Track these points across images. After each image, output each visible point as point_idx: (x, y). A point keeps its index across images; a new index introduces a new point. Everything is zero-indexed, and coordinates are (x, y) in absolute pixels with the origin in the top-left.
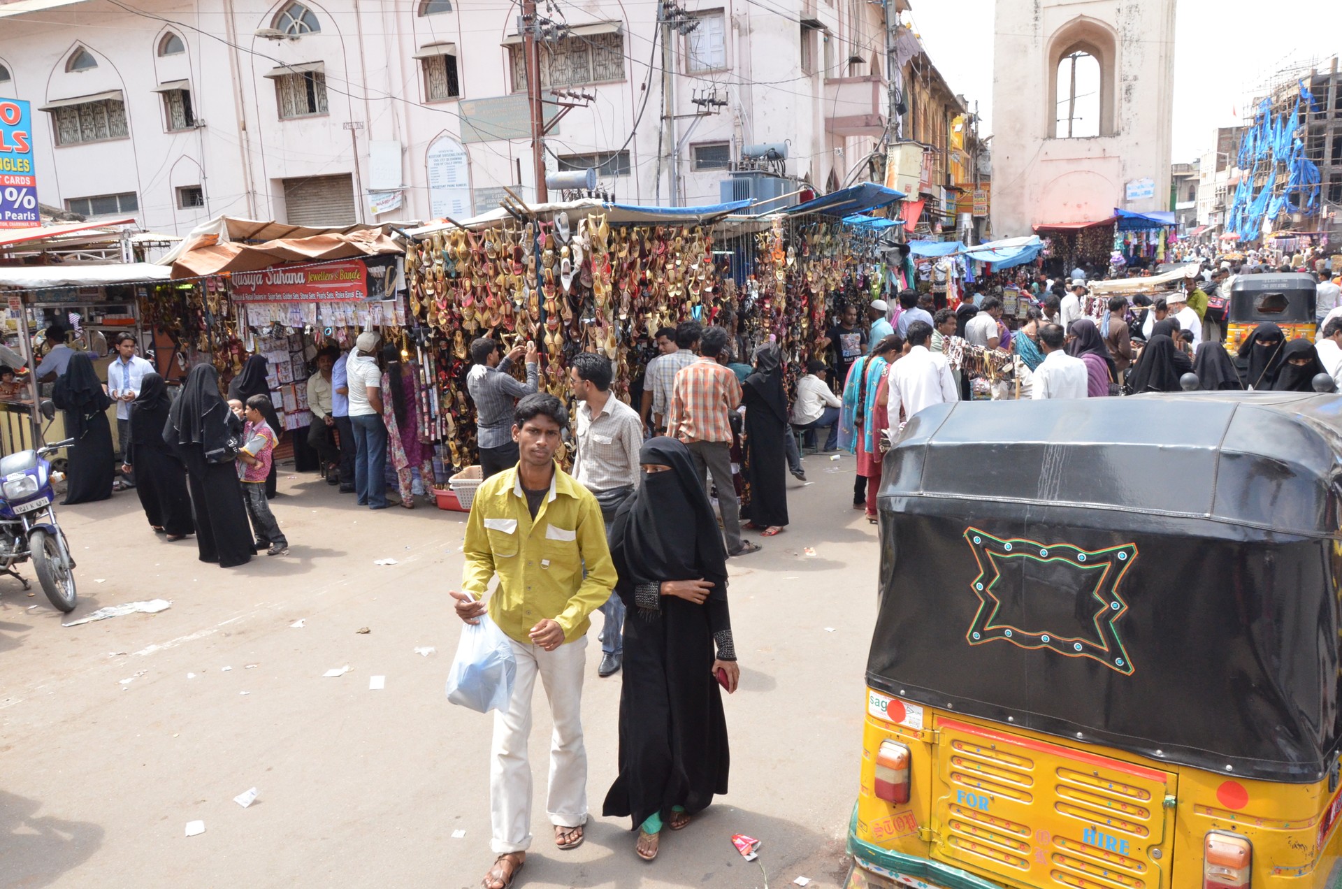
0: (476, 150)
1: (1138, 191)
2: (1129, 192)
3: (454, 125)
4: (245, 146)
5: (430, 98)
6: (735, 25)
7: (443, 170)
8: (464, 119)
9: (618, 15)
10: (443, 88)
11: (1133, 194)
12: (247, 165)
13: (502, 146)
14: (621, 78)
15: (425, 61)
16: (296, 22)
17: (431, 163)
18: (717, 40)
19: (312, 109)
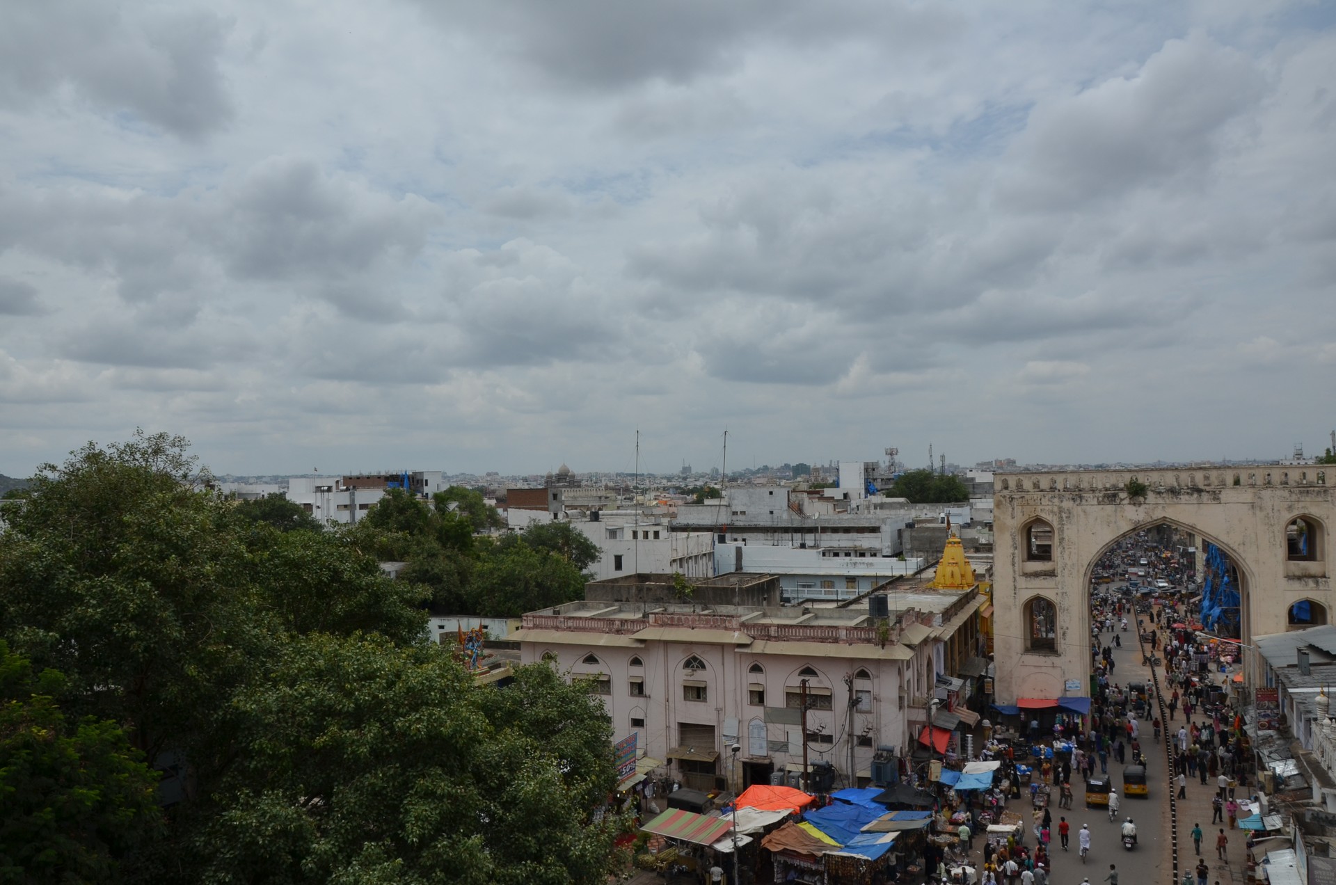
0: (770, 726)
1: (1072, 686)
2: (1067, 686)
3: (762, 716)
4: (667, 708)
5: (752, 703)
6: (875, 698)
7: (756, 731)
8: (766, 714)
9: (830, 687)
10: (757, 700)
11: (1070, 687)
12: (667, 716)
13: (781, 726)
14: (831, 710)
15: (751, 692)
16: (695, 664)
17: (751, 728)
18: (868, 701)
19: (699, 697)
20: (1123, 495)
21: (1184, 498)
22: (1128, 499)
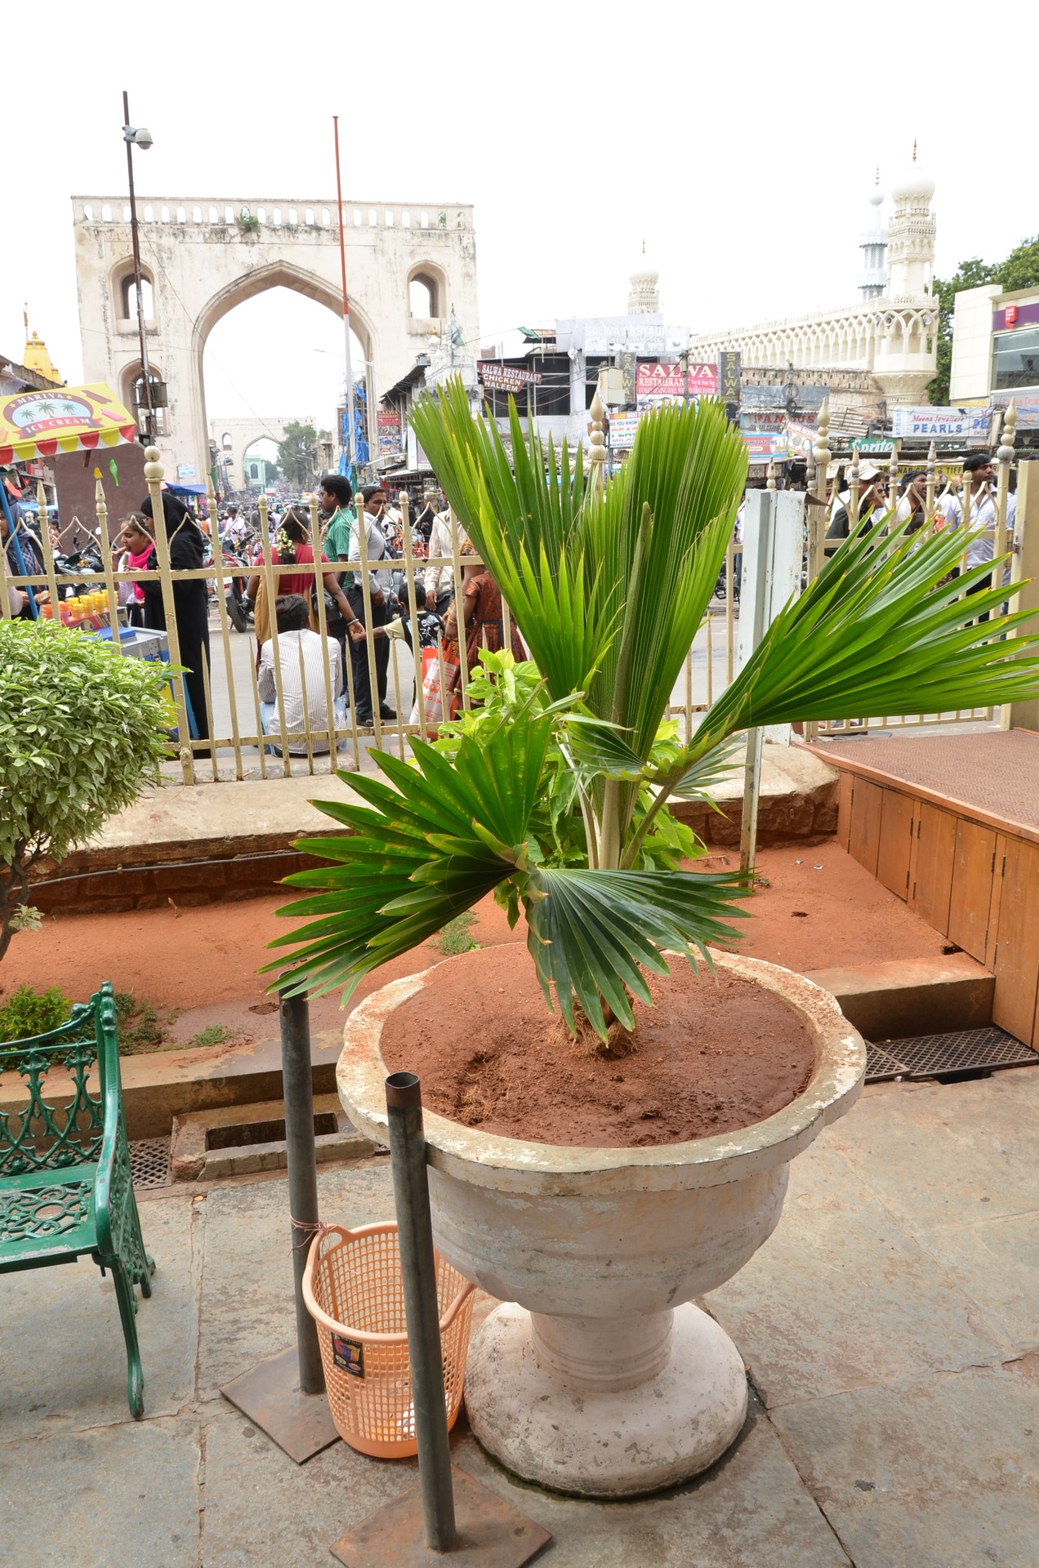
1: (186, 472)
2: (180, 472)
11: (184, 474)
20: (233, 231)
21: (302, 237)
22: (239, 236)
